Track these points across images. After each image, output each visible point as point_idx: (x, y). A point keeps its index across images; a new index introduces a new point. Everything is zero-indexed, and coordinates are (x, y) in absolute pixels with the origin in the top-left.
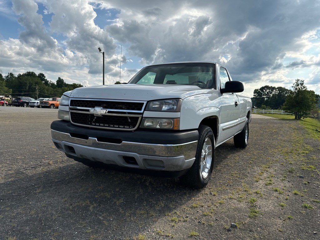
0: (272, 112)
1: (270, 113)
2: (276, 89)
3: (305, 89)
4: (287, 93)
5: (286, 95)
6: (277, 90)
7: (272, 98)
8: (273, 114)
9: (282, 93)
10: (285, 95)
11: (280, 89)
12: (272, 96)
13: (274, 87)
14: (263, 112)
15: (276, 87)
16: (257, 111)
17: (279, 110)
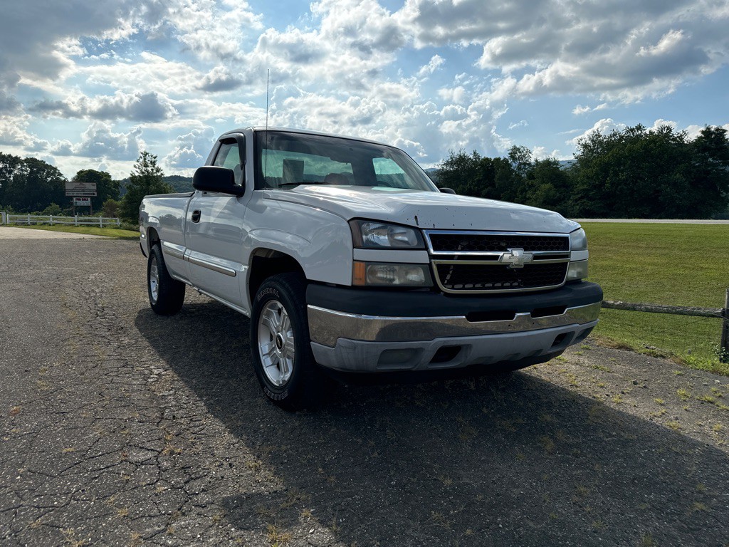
0: (51, 221)
1: (45, 224)
2: (21, 162)
3: (159, 174)
4: (52, 174)
5: (49, 179)
6: (25, 164)
7: (13, 185)
8: (54, 225)
9: (37, 172)
10: (46, 178)
11: (32, 162)
12: (12, 179)
13: (16, 158)
14: (29, 221)
15: (23, 158)
16: (10, 219)
17: (37, 214)
